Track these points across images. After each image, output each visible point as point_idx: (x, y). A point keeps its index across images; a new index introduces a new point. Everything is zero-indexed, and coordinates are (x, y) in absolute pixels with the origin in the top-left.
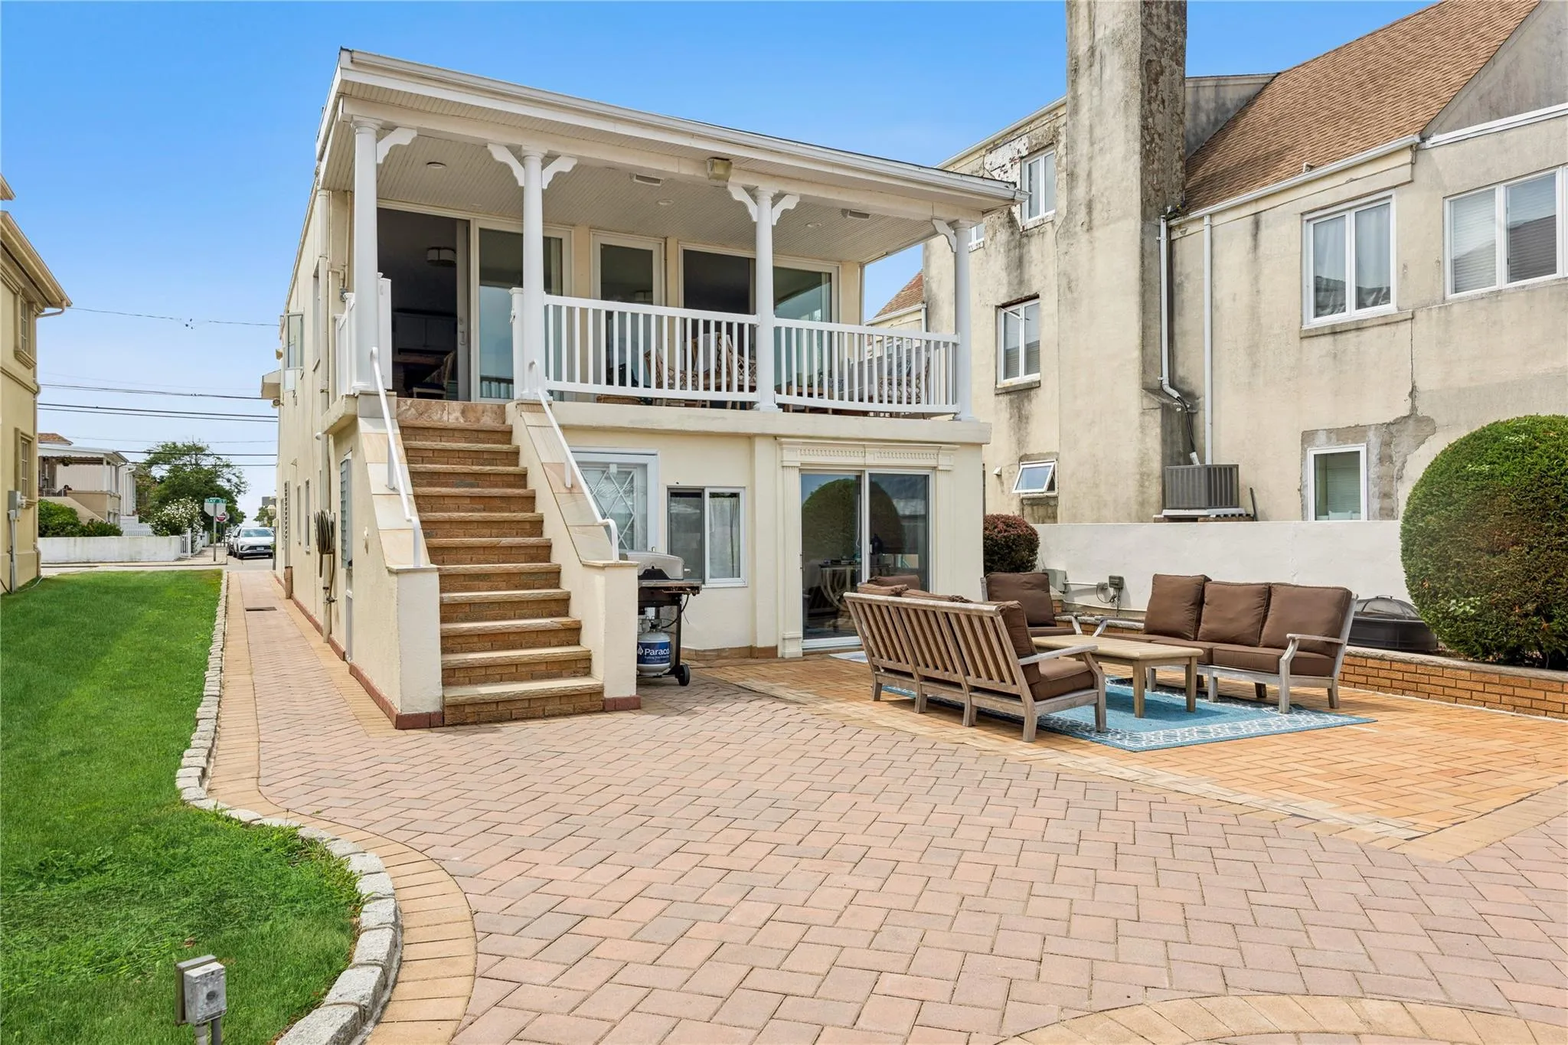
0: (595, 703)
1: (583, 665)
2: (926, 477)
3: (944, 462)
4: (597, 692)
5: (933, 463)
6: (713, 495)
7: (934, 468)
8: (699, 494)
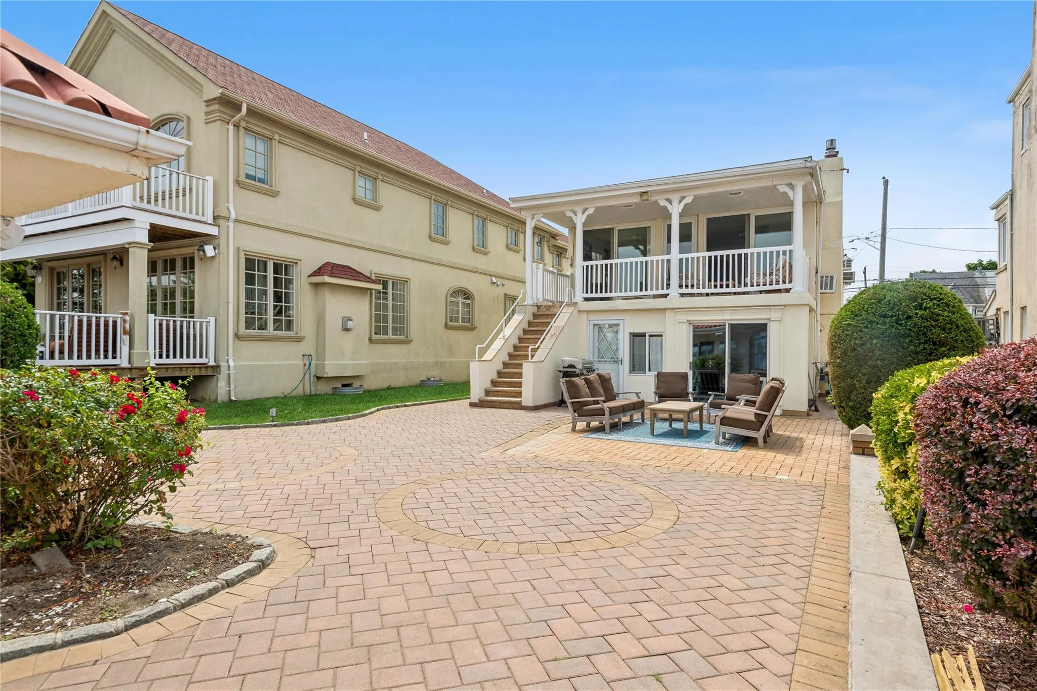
0: (519, 406)
1: (519, 394)
2: (766, 324)
3: (774, 315)
4: (520, 403)
5: (768, 317)
6: (651, 336)
7: (769, 319)
8: (644, 335)
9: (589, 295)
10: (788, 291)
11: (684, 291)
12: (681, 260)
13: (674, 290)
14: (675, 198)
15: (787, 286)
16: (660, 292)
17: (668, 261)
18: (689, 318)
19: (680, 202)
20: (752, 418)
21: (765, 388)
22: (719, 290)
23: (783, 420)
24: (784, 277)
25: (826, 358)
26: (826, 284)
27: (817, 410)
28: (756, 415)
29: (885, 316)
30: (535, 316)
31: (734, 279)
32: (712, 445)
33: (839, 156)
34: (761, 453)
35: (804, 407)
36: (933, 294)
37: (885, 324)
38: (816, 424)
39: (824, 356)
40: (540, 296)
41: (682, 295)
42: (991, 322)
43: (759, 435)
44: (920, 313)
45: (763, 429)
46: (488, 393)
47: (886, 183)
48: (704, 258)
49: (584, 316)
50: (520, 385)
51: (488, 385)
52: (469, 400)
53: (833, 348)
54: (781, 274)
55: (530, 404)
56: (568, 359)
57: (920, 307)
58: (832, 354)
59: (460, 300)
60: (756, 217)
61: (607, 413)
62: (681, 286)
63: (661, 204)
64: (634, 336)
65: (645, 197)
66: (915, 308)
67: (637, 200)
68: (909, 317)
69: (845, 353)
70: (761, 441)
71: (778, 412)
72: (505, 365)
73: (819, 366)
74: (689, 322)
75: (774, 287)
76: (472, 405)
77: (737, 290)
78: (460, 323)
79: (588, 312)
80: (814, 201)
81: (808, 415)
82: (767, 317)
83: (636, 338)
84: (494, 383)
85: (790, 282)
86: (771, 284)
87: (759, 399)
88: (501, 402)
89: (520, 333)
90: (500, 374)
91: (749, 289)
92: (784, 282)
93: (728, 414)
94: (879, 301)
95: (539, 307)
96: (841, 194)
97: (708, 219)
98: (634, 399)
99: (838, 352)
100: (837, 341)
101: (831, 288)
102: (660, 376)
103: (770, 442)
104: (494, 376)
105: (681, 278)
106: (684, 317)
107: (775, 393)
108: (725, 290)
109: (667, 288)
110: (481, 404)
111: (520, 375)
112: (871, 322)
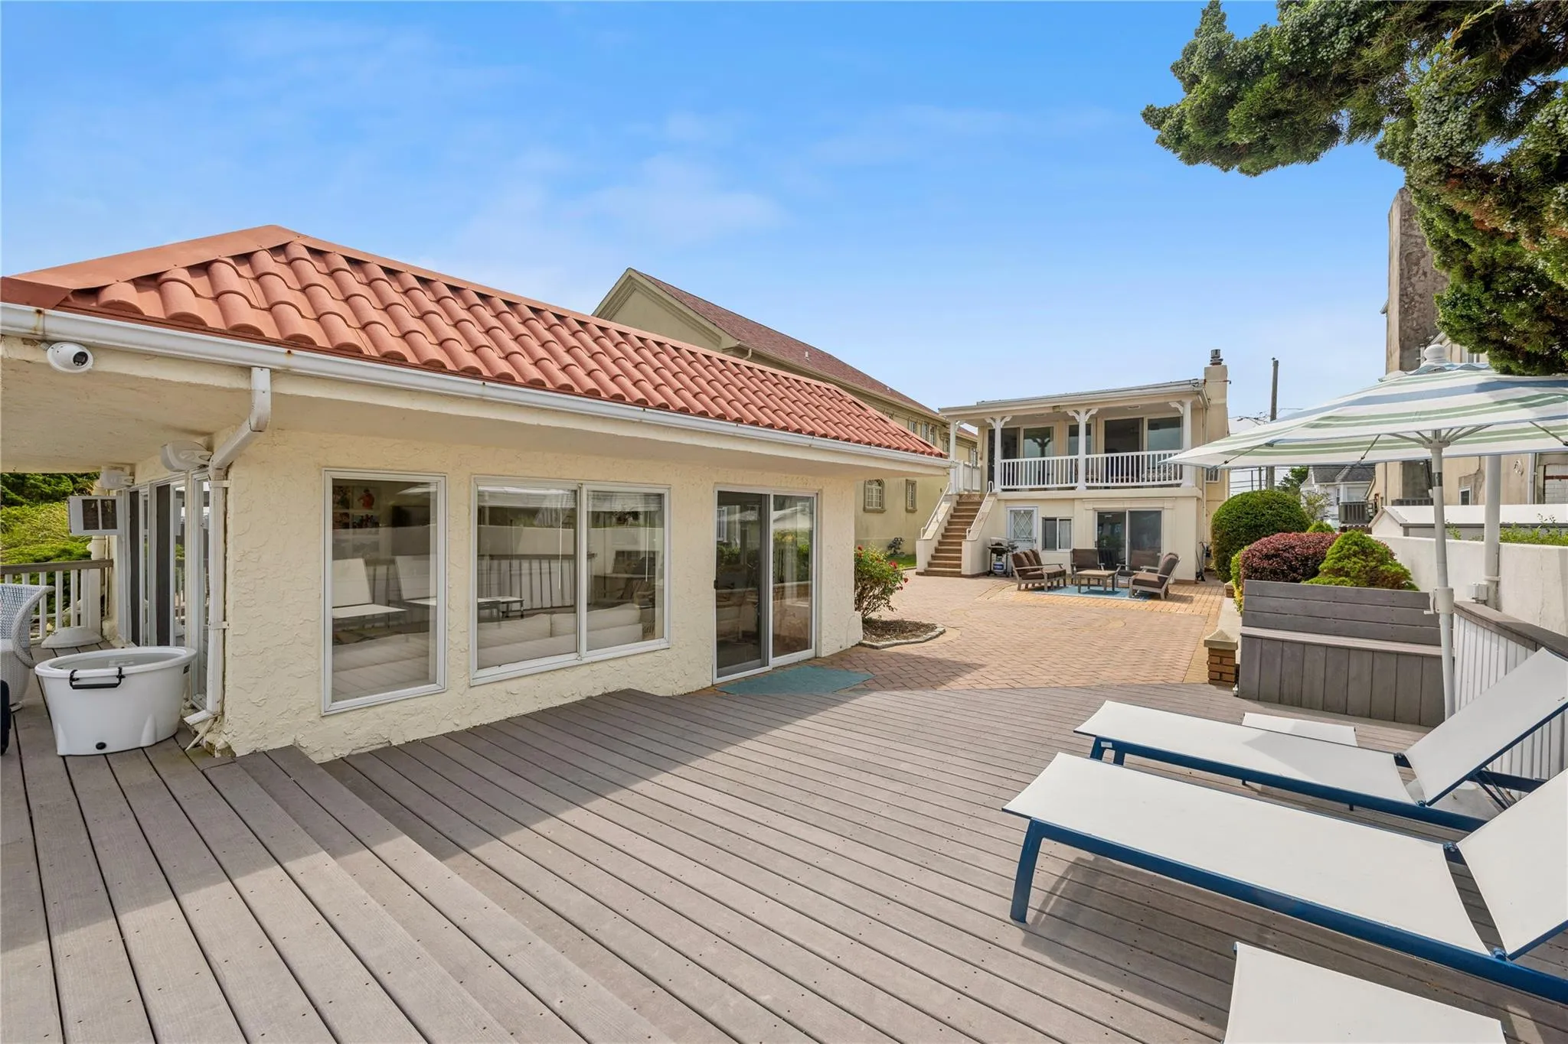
0: (959, 575)
1: (959, 566)
2: (1160, 512)
3: (1167, 504)
4: (960, 572)
6: (1061, 520)
7: (1163, 508)
8: (1055, 519)
9: (1007, 487)
10: (1178, 485)
11: (1090, 484)
12: (1087, 460)
13: (1081, 484)
14: (1082, 411)
15: (1178, 481)
16: (1069, 485)
17: (1077, 460)
18: (1095, 506)
19: (1087, 413)
20: (1156, 580)
21: (1162, 562)
22: (1120, 484)
23: (1175, 586)
24: (1176, 474)
25: (1210, 539)
26: (1211, 476)
27: (1203, 580)
28: (1159, 578)
29: (1248, 514)
30: (958, 503)
31: (1133, 475)
32: (1127, 598)
33: (1223, 363)
34: (1163, 603)
35: (1193, 578)
36: (1280, 500)
37: (1247, 518)
38: (1203, 589)
39: (1208, 538)
40: (961, 486)
41: (1089, 488)
42: (1370, 506)
43: (1161, 591)
44: (1270, 512)
45: (1164, 588)
46: (930, 565)
47: (1276, 364)
48: (1102, 458)
49: (1003, 504)
50: (959, 559)
51: (929, 558)
52: (915, 571)
53: (1214, 533)
54: (1173, 471)
55: (969, 573)
56: (996, 539)
57: (1270, 508)
58: (1213, 537)
59: (875, 486)
60: (1149, 420)
61: (1046, 577)
62: (1087, 480)
63: (1070, 414)
64: (1046, 520)
65: (1057, 410)
66: (1267, 508)
67: (1051, 411)
68: (1263, 515)
69: (1222, 536)
70: (1162, 596)
71: (1171, 581)
72: (940, 543)
73: (1205, 545)
74: (1095, 510)
75: (1167, 482)
76: (917, 574)
77: (1135, 484)
78: (874, 507)
79: (1006, 500)
80: (1201, 409)
81: (1196, 583)
82: (1161, 506)
83: (1048, 522)
84: (933, 557)
85: (1181, 478)
86: (1165, 480)
87: (1159, 569)
88: (943, 572)
89: (949, 517)
90: (937, 550)
91: (1145, 483)
92: (1176, 478)
93: (1138, 577)
94: (1244, 504)
95: (961, 496)
96: (1225, 397)
97: (1106, 422)
98: (1057, 569)
99: (1217, 536)
100: (1216, 528)
101: (1216, 479)
102: (1074, 552)
103: (1167, 596)
104: (933, 552)
105: (1087, 473)
106: (1091, 506)
107: (1173, 562)
108: (1125, 484)
109: (1076, 482)
110: (926, 573)
111: (960, 551)
112: (1239, 517)
